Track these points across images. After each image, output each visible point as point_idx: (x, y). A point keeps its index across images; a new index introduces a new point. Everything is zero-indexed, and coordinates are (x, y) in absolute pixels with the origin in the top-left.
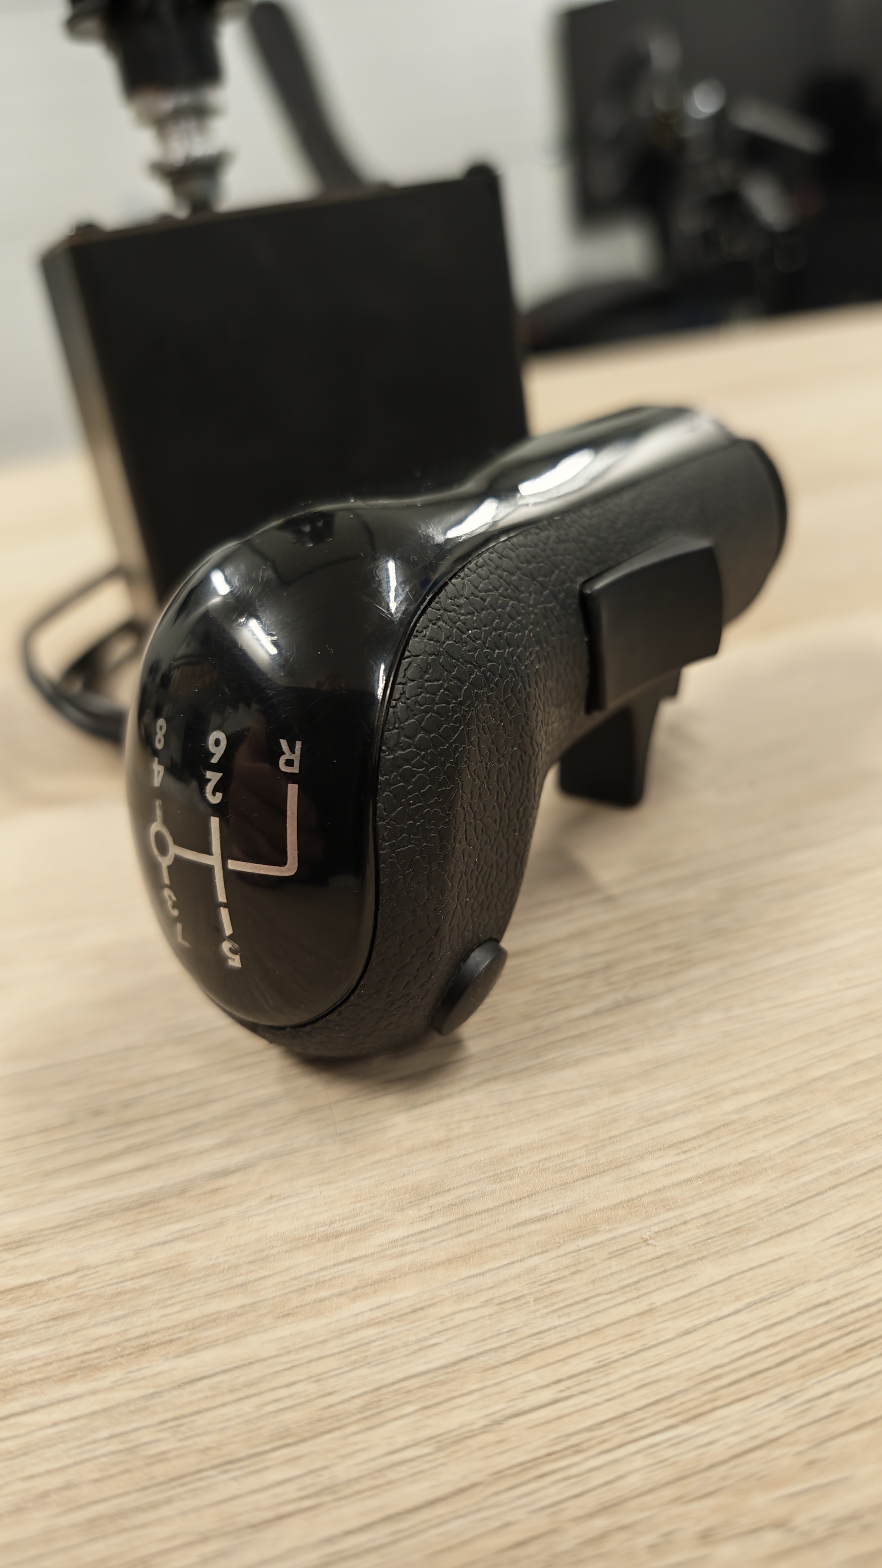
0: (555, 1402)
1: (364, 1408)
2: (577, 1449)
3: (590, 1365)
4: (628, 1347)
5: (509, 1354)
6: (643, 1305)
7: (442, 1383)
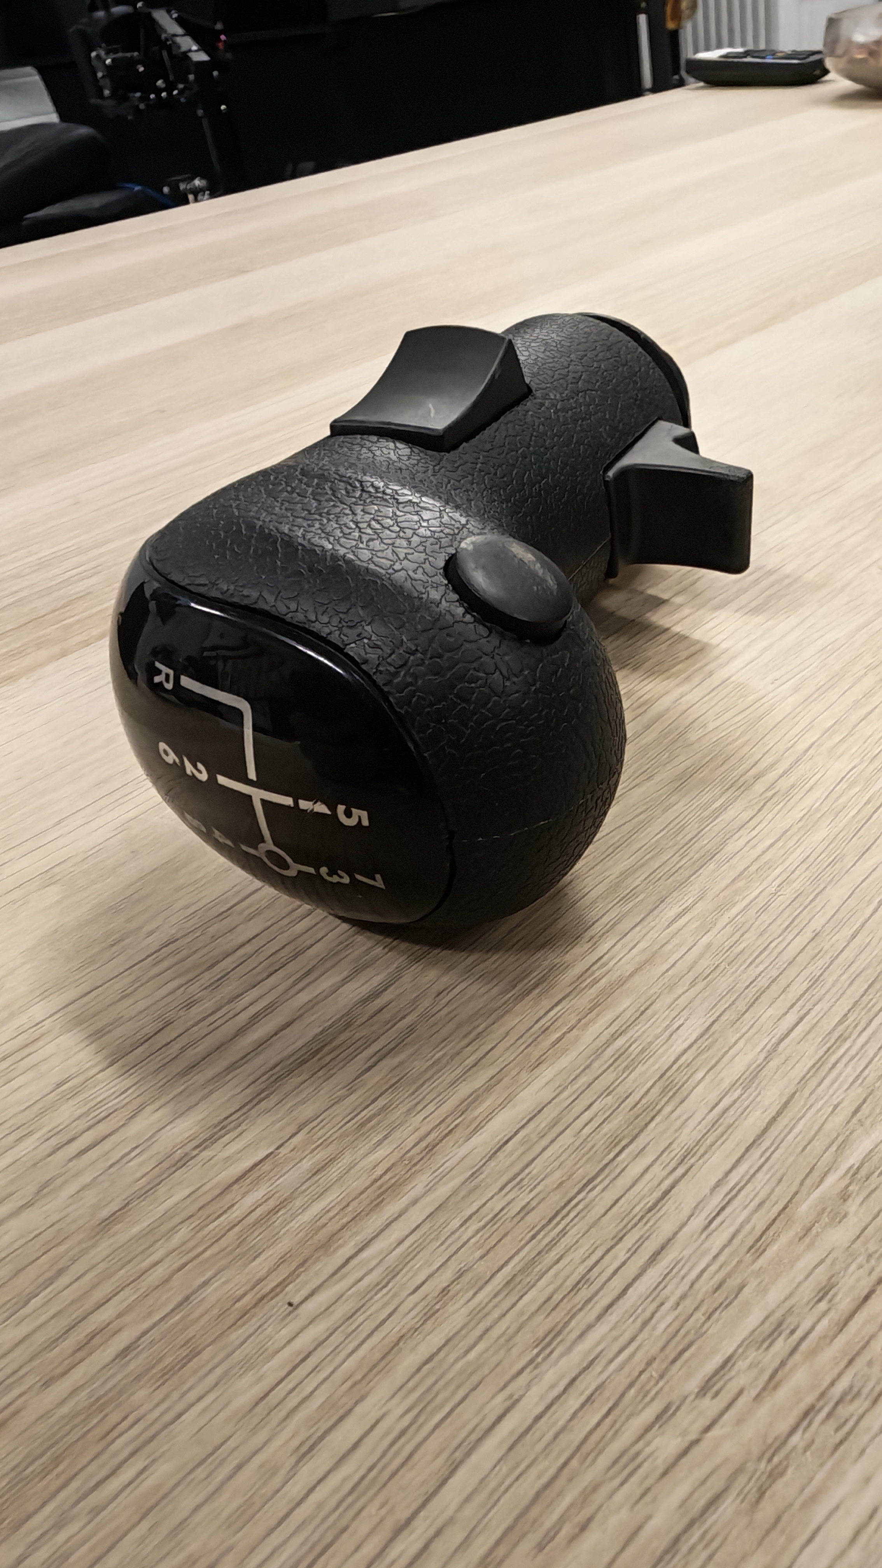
0: (801, 1019)
1: (664, 1091)
2: (842, 1039)
3: (805, 985)
4: (821, 963)
5: (741, 1005)
6: (808, 934)
7: (708, 1048)
